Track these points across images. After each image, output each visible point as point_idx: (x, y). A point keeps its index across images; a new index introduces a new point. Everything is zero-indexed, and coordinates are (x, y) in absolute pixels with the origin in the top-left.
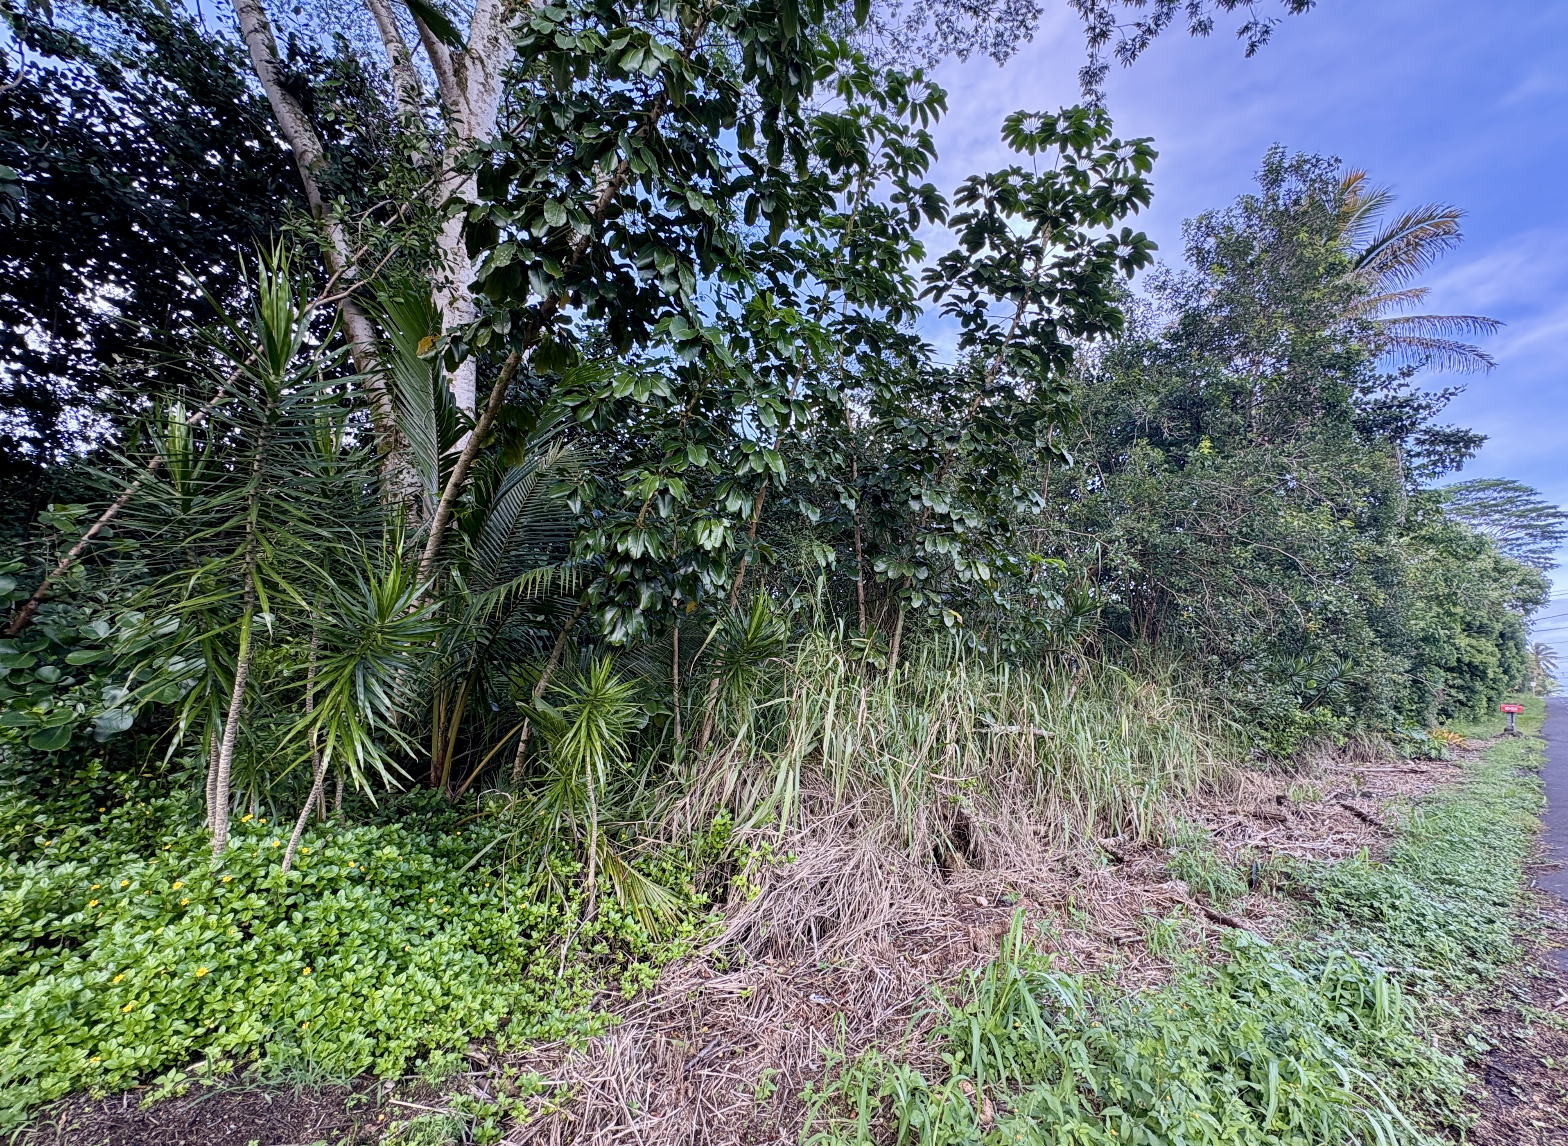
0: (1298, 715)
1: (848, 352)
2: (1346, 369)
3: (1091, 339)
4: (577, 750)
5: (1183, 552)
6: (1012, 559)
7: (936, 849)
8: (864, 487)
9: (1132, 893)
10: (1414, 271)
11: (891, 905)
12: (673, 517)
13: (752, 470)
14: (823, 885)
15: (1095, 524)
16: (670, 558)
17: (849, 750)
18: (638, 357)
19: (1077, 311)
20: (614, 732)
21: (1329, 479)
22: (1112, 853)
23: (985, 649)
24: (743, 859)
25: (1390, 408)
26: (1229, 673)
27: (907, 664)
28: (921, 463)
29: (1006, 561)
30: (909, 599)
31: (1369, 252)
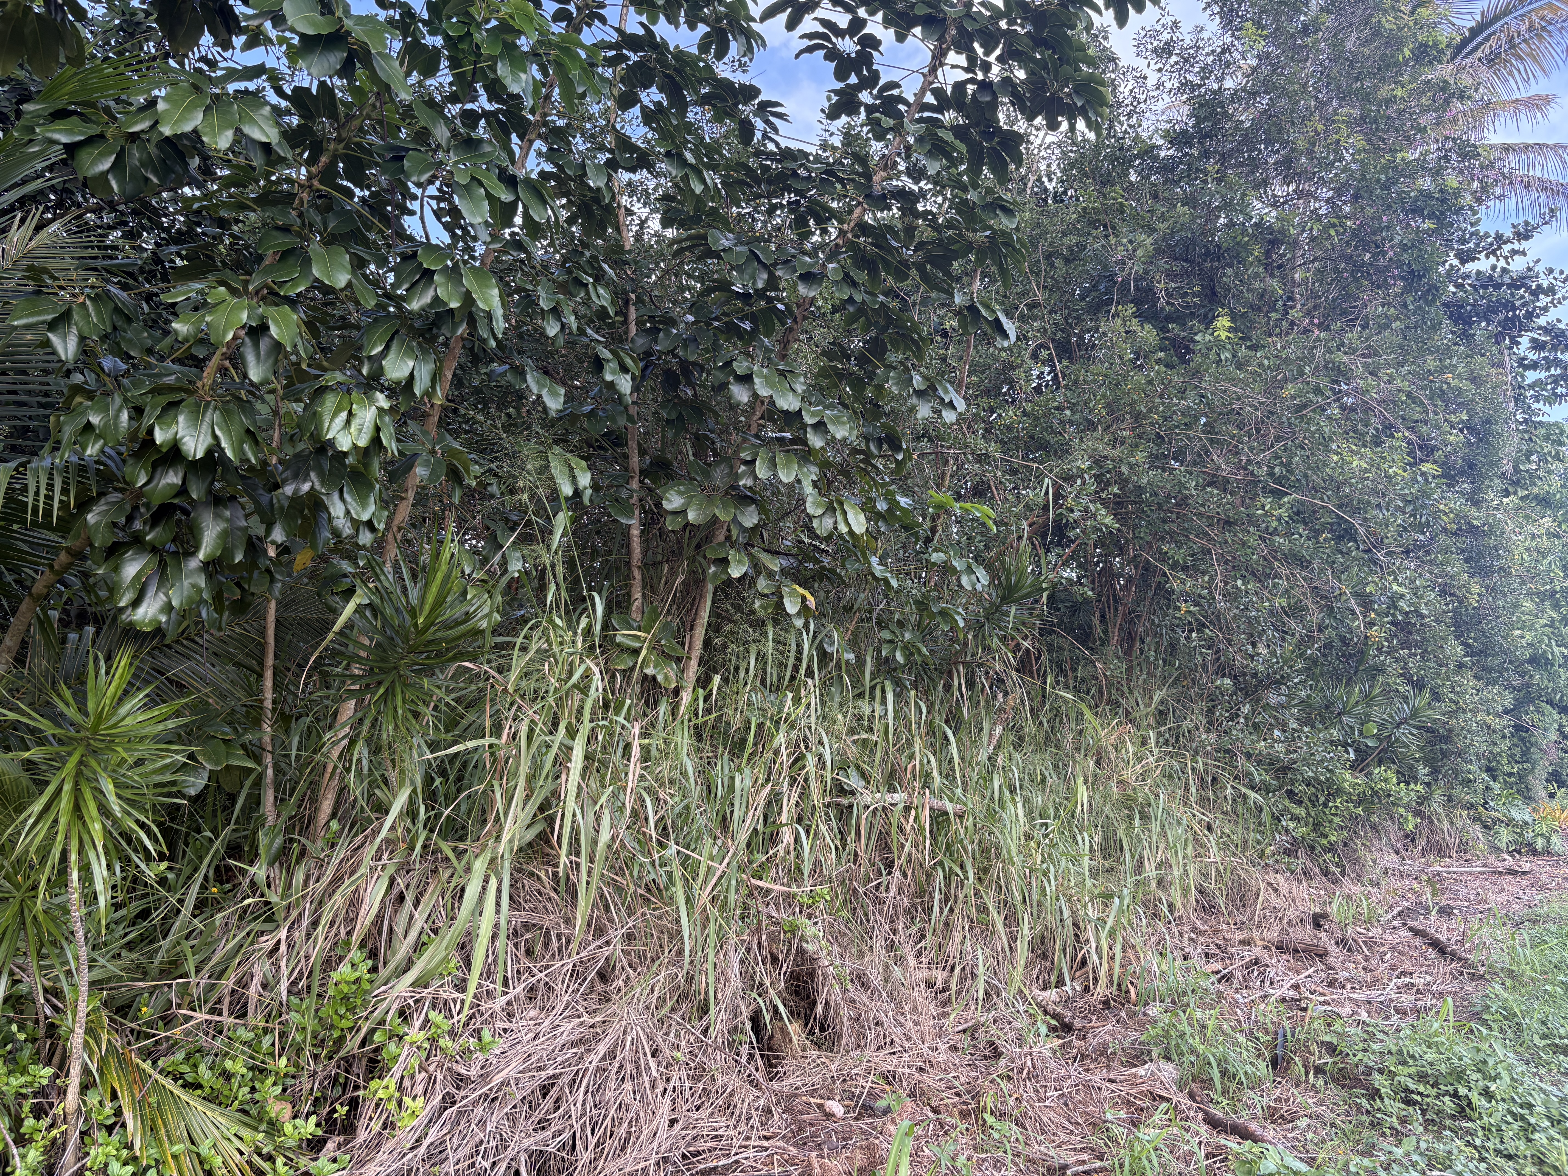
0: (1348, 779)
1: (626, 101)
2: (1439, 218)
3: (1053, 126)
4: (51, 837)
5: (1183, 502)
6: (904, 501)
7: (756, 1018)
8: (648, 353)
9: (1088, 1087)
10: (1538, 73)
11: (672, 1122)
12: (276, 385)
13: (436, 299)
14: (545, 1090)
15: (1044, 446)
16: (265, 463)
17: (605, 836)
18: (212, 64)
19: (1030, 73)
20: (131, 802)
21: (1409, 395)
22: (1055, 1016)
23: (851, 656)
24: (392, 1047)
25: (1498, 286)
26: (1246, 709)
27: (717, 679)
28: (752, 318)
29: (894, 504)
30: (724, 562)
31: (1475, 32)
